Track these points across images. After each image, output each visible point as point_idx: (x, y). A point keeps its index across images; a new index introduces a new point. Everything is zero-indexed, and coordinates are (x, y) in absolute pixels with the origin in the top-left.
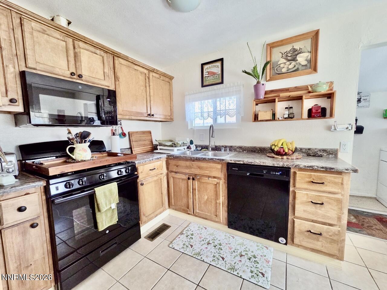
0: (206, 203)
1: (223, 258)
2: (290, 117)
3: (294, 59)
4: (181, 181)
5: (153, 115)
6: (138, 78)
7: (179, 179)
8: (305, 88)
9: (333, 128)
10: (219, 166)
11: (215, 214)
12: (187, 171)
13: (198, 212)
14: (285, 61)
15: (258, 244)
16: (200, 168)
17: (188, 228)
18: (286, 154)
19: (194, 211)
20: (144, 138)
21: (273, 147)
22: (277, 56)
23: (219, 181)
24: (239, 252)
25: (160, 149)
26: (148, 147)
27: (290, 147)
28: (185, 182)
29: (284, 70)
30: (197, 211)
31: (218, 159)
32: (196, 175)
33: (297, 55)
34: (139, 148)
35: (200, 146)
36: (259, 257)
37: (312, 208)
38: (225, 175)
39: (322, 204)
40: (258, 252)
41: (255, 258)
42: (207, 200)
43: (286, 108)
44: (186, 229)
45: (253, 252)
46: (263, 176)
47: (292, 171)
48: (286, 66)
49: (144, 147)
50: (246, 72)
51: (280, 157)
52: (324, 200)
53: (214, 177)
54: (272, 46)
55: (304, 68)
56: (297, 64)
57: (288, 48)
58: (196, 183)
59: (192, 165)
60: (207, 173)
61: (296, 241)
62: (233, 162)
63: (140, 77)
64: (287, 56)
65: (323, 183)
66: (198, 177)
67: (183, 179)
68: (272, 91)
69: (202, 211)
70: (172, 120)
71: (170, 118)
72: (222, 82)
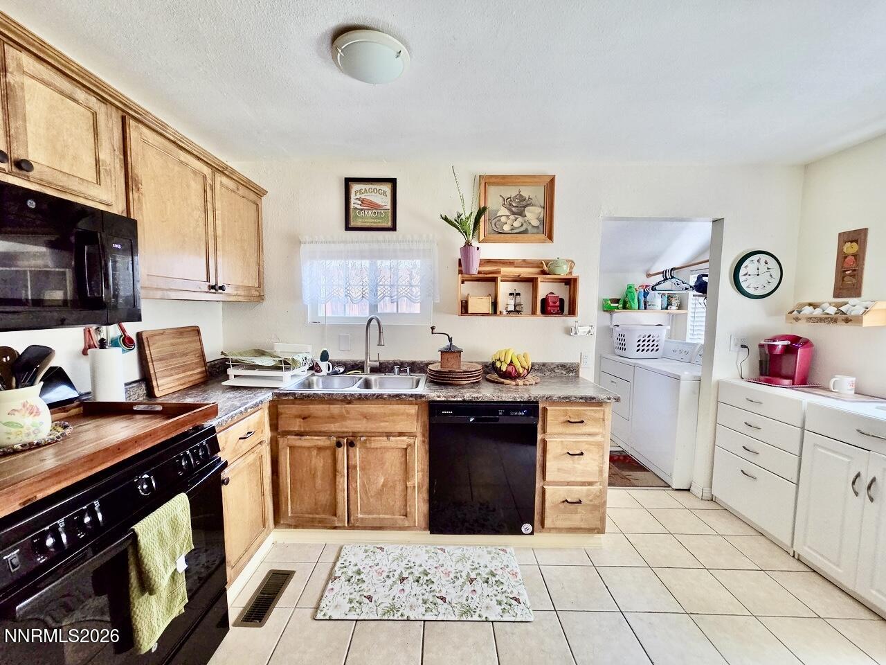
0: (380, 493)
1: (443, 599)
2: (517, 311)
3: (521, 214)
4: (314, 452)
5: (222, 288)
6: (188, 186)
7: (309, 448)
8: (538, 264)
9: (574, 332)
10: (413, 410)
11: (402, 511)
12: (333, 427)
13: (362, 519)
14: (508, 213)
15: (489, 549)
16: (366, 417)
17: (341, 561)
18: (519, 376)
19: (352, 518)
20: (182, 348)
21: (498, 364)
22: (495, 200)
23: (412, 441)
24: (464, 574)
25: (235, 376)
26: (195, 372)
27: (525, 364)
28: (328, 453)
29: (506, 228)
30: (360, 516)
31: (411, 396)
32: (354, 435)
33: (525, 207)
34: (171, 378)
35: (339, 364)
36: (499, 572)
37: (568, 463)
38: (424, 426)
39: (582, 454)
40: (495, 563)
41: (494, 575)
42: (383, 486)
43: (511, 294)
44: (338, 564)
45: (486, 567)
46: (498, 420)
47: (541, 406)
48: (509, 222)
49: (183, 375)
50: (446, 219)
51: (514, 383)
52: (583, 448)
53: (401, 434)
54: (486, 182)
55: (535, 230)
56: (525, 221)
57: (511, 192)
58: (357, 453)
59: (348, 412)
60: (385, 426)
61: (548, 523)
62: (443, 399)
63: (192, 183)
64: (511, 205)
65: (582, 422)
66: (362, 439)
67: (320, 449)
68: (489, 262)
69: (370, 513)
70: (261, 298)
71: (257, 295)
72: (393, 228)
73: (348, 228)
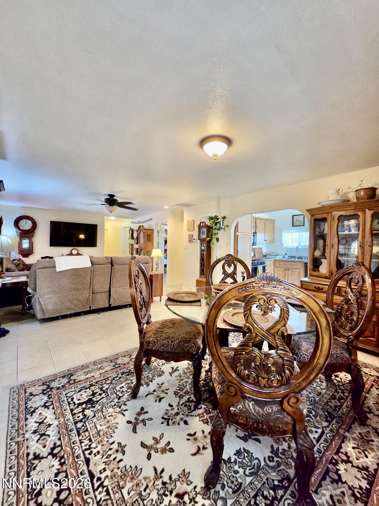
5: (266, 240)
7: (280, 270)
10: (301, 264)
12: (285, 266)
16: (291, 265)
20: (259, 251)
25: (268, 257)
26: (261, 256)
28: (284, 272)
31: (301, 261)
32: (289, 268)
35: (290, 257)
38: (304, 268)
42: (294, 279)
53: (299, 269)
58: (289, 272)
59: (287, 264)
60: (295, 267)
66: (291, 269)
67: (282, 271)
70: (274, 242)
71: (273, 241)
72: (304, 225)
73: (293, 226)
